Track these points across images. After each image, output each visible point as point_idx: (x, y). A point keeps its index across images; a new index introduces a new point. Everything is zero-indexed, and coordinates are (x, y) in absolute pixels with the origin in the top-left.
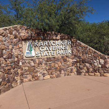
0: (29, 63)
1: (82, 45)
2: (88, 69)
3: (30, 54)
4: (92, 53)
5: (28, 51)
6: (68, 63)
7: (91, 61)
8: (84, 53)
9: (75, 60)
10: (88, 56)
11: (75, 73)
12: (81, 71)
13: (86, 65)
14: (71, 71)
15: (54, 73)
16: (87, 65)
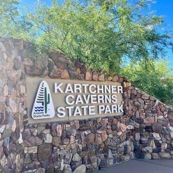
0: (41, 136)
1: (145, 97)
2: (158, 145)
3: (44, 111)
4: (165, 113)
5: (40, 105)
6: (120, 133)
7: (164, 128)
8: (149, 113)
9: (132, 127)
10: (156, 118)
11: (131, 156)
12: (144, 149)
13: (154, 136)
14: (124, 151)
15: (94, 159)
16: (156, 136)
